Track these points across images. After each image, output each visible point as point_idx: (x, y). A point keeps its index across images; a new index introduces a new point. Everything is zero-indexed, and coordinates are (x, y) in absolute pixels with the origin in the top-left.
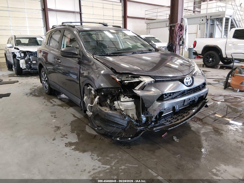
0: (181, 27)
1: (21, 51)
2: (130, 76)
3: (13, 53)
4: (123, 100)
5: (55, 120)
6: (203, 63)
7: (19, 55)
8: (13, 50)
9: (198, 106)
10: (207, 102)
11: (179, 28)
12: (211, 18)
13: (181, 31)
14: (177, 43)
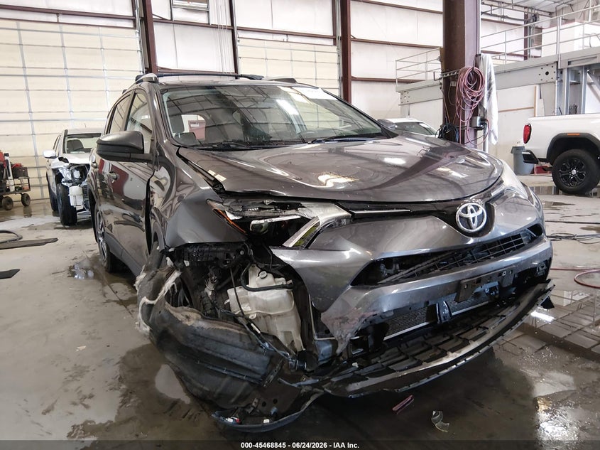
0: (476, 79)
1: (74, 165)
2: (267, 202)
3: (55, 171)
4: (258, 284)
5: (85, 347)
6: (553, 184)
7: (68, 176)
8: (56, 163)
9: (519, 304)
10: (550, 290)
11: (470, 80)
12: (570, 66)
13: (476, 88)
14: (467, 123)
